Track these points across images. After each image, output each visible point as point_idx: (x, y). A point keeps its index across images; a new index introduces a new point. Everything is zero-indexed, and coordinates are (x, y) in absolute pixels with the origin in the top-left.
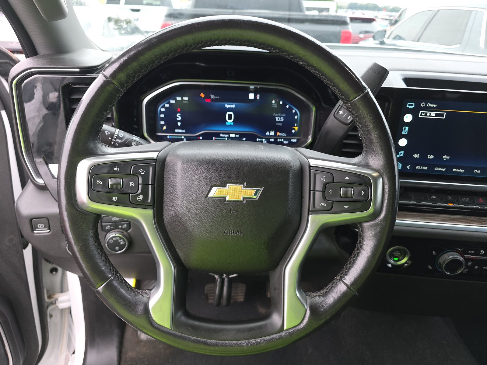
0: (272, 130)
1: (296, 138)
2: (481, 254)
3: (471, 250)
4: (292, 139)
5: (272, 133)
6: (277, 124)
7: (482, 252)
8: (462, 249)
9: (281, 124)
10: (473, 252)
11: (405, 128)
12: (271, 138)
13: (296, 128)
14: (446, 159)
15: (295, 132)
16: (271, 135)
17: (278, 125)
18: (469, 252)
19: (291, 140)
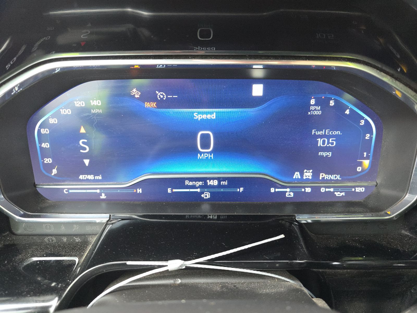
0: (309, 169)
1: (365, 184)
4: (354, 187)
5: (308, 174)
6: (320, 153)
9: (330, 154)
12: (304, 187)
13: (366, 163)
15: (363, 170)
16: (305, 178)
17: (323, 156)
19: (353, 190)
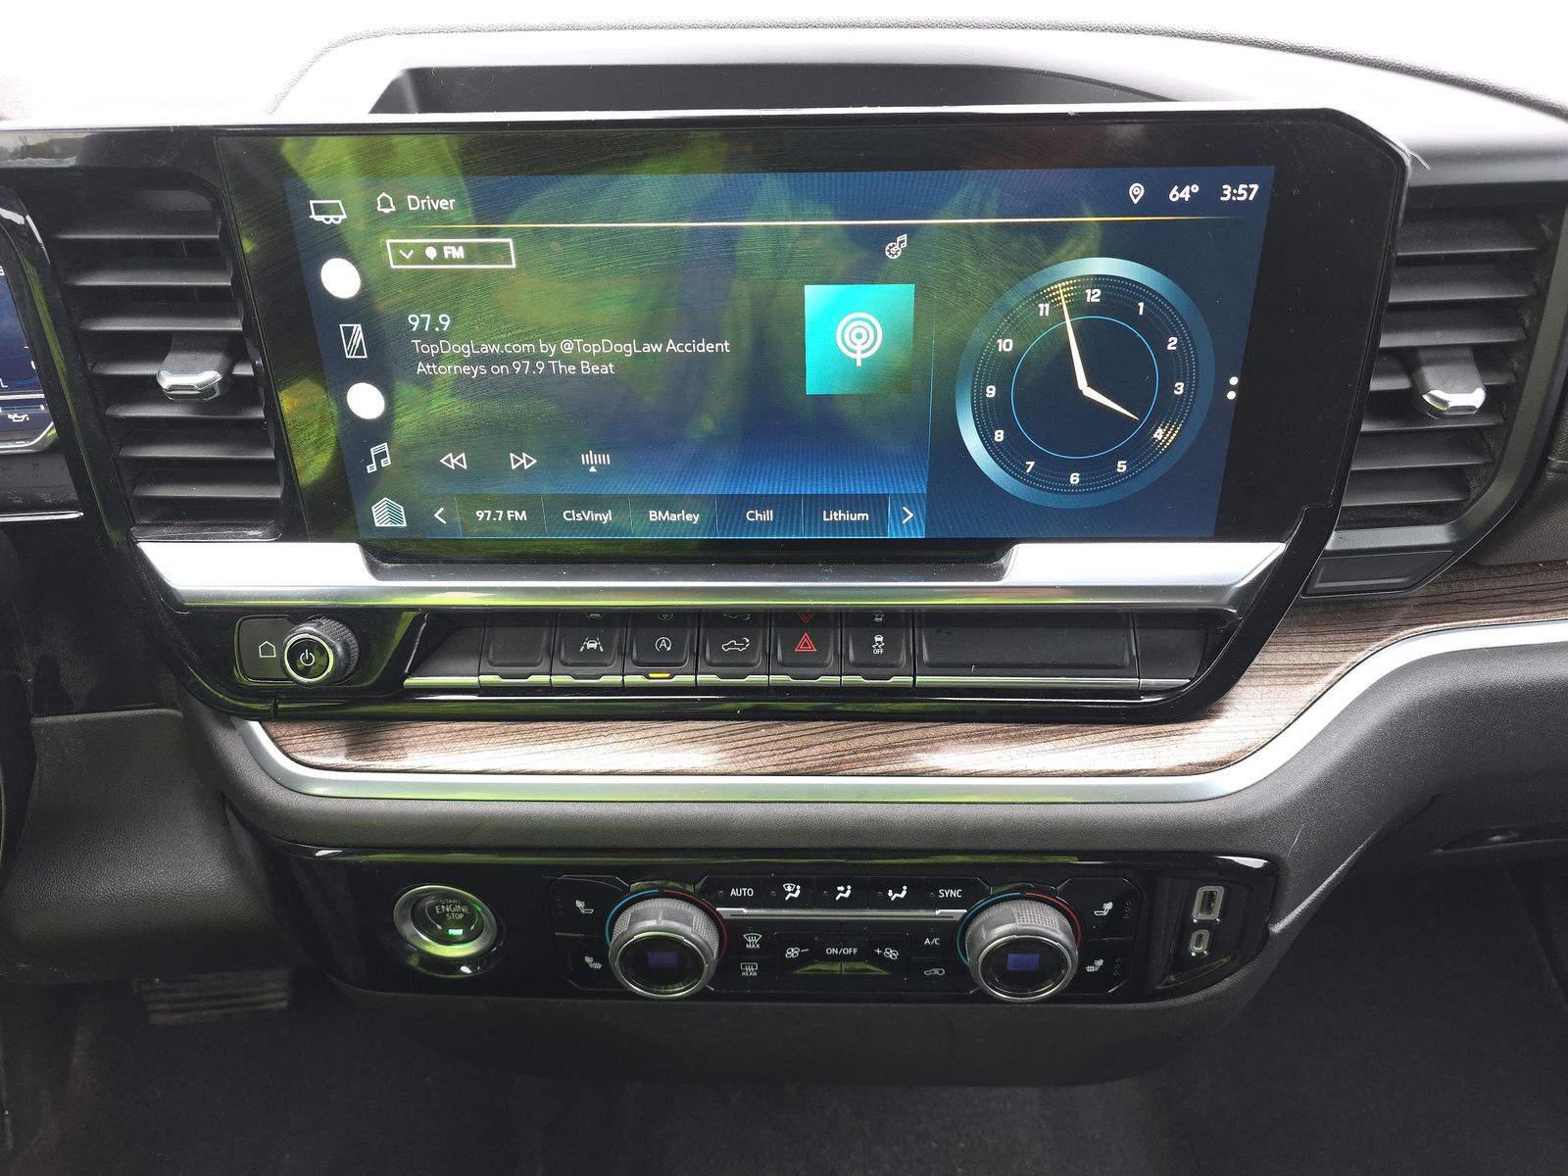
2: (787, 898)
3: (739, 886)
7: (789, 889)
8: (698, 886)
10: (749, 892)
11: (349, 332)
14: (598, 466)
18: (733, 892)
